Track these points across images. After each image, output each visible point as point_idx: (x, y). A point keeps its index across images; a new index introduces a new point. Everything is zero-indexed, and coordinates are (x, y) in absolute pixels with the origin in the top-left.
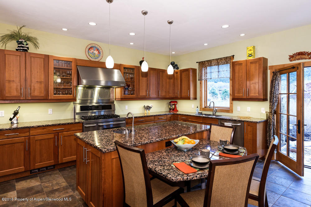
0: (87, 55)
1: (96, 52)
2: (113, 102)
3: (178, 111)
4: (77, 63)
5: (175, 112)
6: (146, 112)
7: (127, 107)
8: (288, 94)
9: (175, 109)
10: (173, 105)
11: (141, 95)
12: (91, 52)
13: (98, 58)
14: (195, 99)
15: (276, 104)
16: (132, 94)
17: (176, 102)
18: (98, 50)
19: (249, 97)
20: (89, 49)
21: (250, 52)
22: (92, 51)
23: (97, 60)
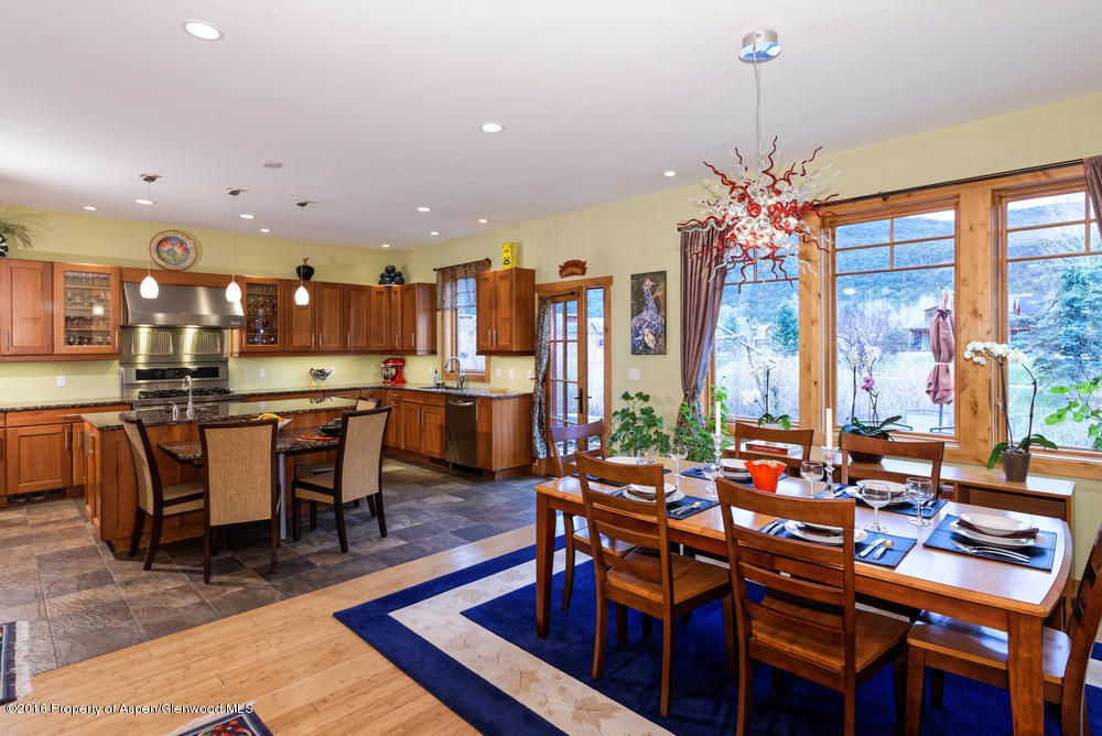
0: (156, 256)
1: (179, 250)
2: (226, 361)
3: (404, 382)
4: (121, 276)
5: (398, 386)
6: (314, 384)
7: (263, 373)
8: (565, 342)
9: (398, 377)
10: (393, 366)
11: (295, 344)
12: (166, 249)
13: (183, 261)
14: (433, 352)
15: (545, 361)
16: (272, 343)
17: (403, 361)
18: (182, 244)
19: (498, 349)
20: (160, 243)
21: (506, 255)
22: (166, 247)
23: (178, 267)
